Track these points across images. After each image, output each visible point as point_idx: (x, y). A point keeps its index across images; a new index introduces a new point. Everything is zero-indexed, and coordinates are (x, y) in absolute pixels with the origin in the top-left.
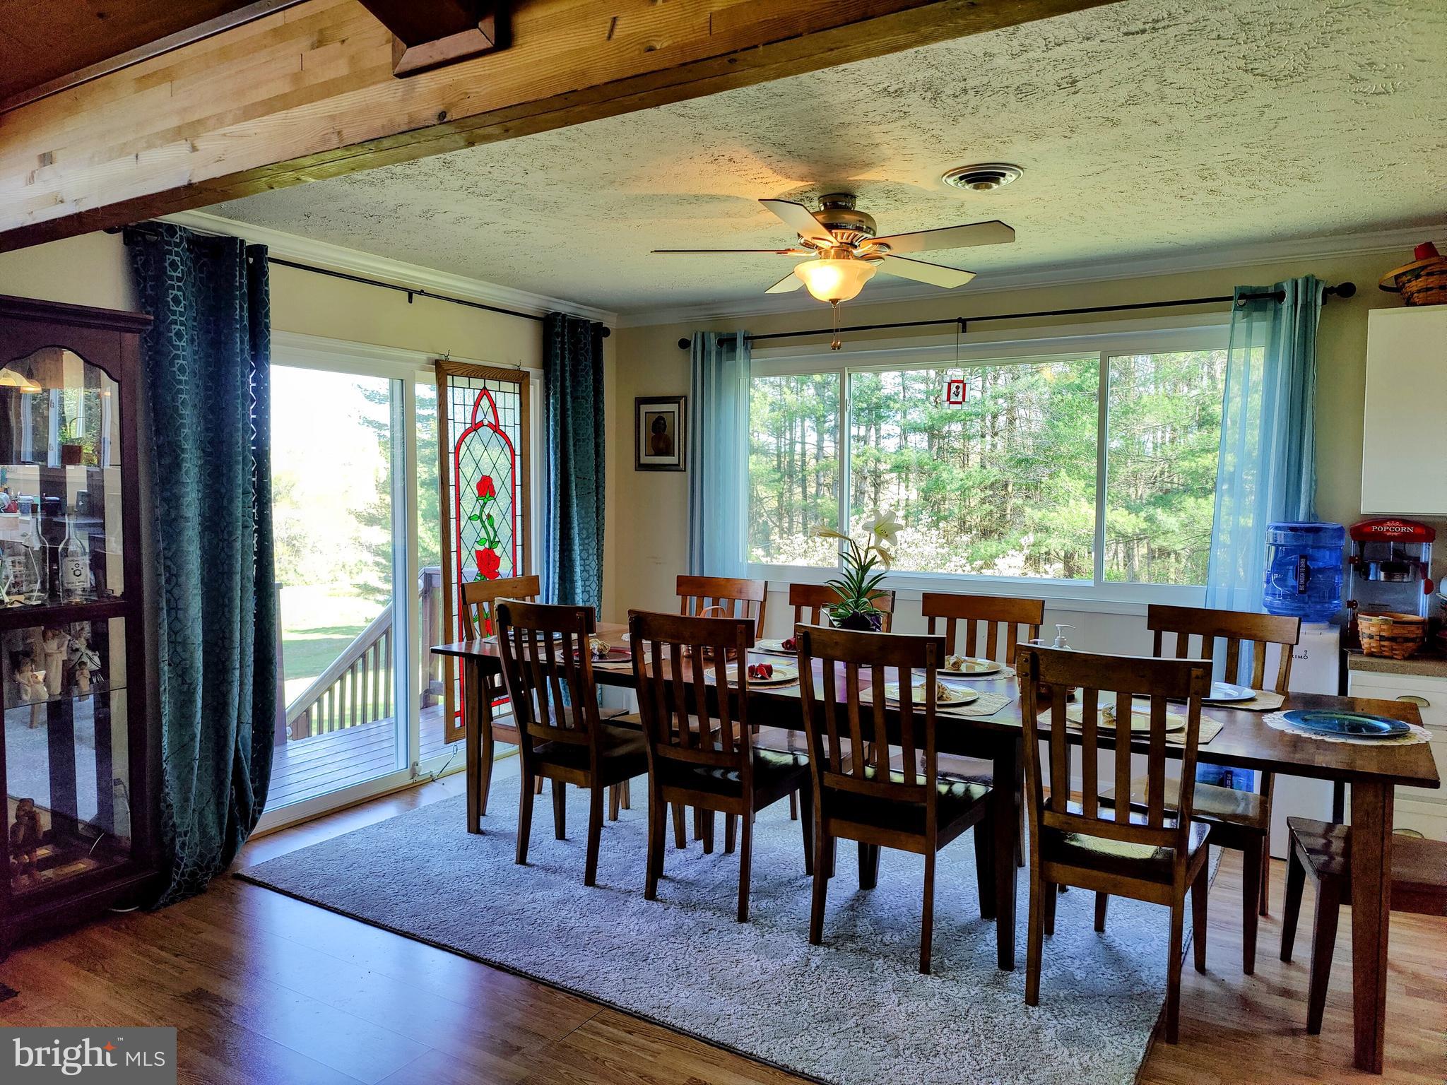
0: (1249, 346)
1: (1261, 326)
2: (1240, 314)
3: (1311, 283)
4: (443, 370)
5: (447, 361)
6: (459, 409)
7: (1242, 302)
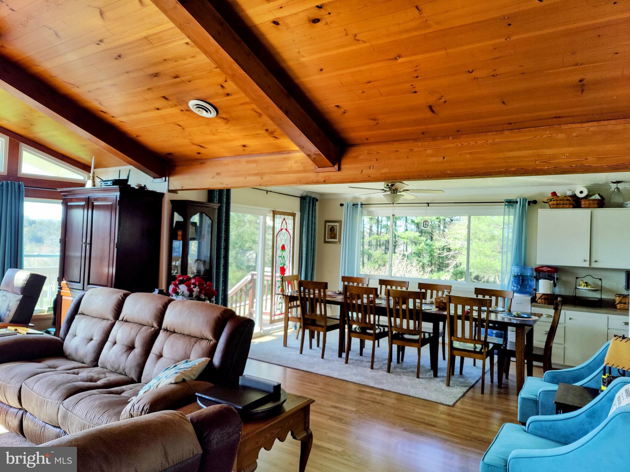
0: (509, 215)
1: (512, 210)
2: (506, 207)
3: (525, 200)
4: (275, 213)
5: (275, 211)
6: (278, 224)
7: (507, 203)
